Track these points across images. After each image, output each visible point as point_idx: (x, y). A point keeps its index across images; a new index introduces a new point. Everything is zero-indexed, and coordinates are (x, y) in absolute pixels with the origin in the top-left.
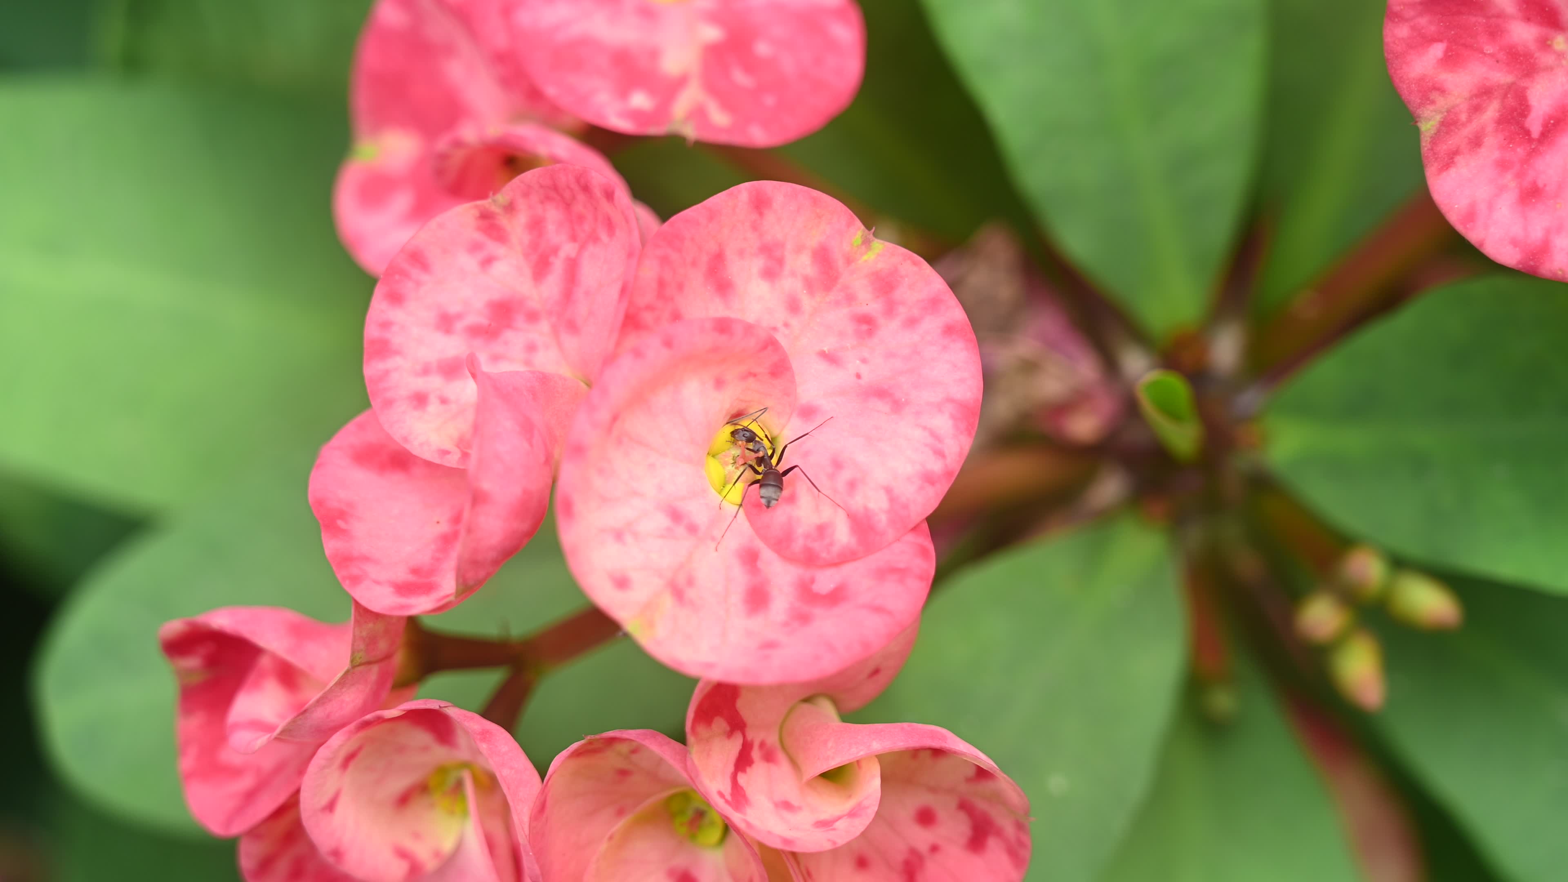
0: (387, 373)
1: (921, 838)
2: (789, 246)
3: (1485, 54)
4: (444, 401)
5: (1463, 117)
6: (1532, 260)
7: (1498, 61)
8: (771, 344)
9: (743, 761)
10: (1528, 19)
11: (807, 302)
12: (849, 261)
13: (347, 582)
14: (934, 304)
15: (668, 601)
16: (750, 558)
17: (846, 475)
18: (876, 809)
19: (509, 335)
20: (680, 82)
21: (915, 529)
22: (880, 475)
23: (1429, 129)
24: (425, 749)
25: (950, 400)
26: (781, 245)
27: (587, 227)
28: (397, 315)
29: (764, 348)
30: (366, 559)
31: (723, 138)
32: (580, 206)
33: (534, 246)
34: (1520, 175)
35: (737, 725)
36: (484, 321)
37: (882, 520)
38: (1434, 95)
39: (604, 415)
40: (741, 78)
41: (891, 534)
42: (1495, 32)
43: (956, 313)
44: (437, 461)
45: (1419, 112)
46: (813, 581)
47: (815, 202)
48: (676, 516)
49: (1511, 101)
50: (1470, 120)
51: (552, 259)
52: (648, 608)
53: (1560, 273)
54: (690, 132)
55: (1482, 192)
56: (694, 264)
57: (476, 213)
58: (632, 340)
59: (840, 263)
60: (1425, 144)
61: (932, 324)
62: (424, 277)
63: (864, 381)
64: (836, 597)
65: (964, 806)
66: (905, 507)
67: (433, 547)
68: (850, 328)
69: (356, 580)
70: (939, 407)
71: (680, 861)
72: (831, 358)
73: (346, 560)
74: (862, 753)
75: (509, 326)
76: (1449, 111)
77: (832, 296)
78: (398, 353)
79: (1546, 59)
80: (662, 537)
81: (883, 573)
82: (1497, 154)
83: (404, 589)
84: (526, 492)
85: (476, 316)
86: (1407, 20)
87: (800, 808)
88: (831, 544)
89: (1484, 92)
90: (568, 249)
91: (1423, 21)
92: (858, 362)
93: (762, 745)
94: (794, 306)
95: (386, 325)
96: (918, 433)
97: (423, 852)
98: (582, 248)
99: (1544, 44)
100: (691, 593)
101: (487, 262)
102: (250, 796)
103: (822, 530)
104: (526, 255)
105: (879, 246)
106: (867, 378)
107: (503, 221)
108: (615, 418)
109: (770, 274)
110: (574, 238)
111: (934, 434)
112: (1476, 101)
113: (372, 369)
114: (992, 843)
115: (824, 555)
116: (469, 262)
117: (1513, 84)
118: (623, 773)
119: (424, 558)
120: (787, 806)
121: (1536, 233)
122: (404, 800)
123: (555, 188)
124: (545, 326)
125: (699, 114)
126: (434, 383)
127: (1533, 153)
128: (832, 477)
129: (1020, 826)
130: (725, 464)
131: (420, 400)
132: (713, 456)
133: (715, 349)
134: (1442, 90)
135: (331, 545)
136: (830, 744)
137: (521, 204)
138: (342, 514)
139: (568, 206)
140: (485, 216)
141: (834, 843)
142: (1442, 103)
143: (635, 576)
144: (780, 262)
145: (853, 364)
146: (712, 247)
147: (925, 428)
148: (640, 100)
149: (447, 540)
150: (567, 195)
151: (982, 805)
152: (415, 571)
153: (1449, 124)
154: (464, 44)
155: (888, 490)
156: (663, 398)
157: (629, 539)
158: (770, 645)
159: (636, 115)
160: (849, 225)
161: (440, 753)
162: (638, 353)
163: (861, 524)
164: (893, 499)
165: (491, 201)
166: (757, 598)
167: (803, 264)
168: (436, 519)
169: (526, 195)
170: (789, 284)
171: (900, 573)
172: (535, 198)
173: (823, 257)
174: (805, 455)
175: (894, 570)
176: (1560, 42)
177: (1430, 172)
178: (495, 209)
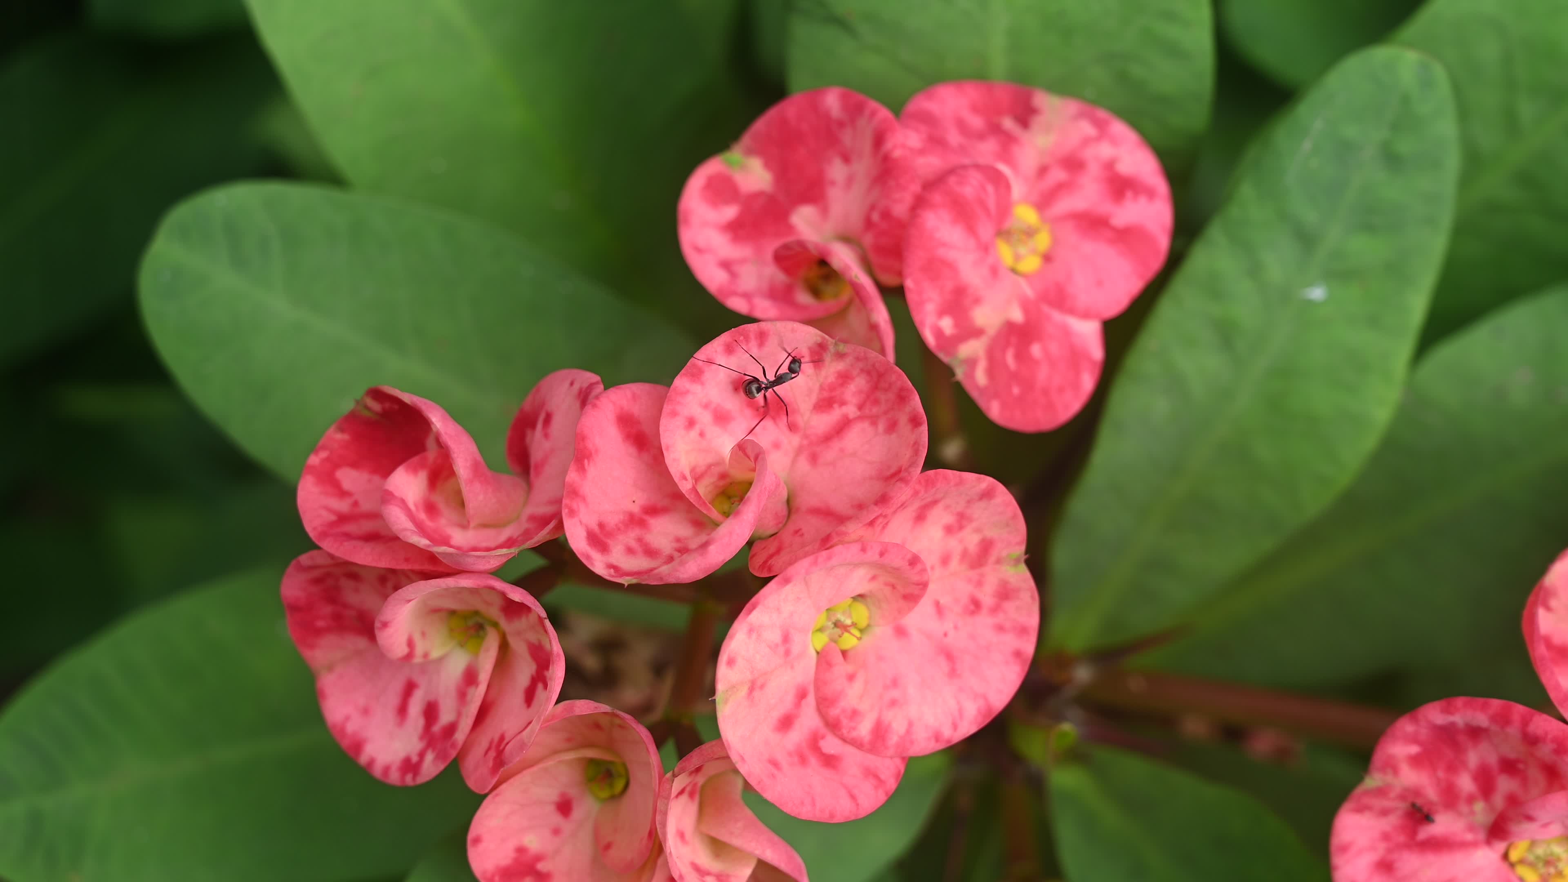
0: (687, 392)
2: (974, 525)
3: (1436, 774)
4: (702, 434)
5: (1392, 795)
7: (1438, 785)
8: (925, 585)
9: (682, 792)
10: (1475, 779)
11: (954, 564)
12: (999, 561)
13: (567, 510)
14: (1023, 631)
15: (744, 691)
16: (802, 695)
17: (895, 694)
20: (978, 333)
21: (903, 759)
22: (913, 711)
23: (1369, 785)
25: (985, 698)
26: (970, 520)
27: (875, 410)
28: (721, 359)
30: (584, 499)
31: (975, 394)
33: (832, 388)
34: (1389, 851)
37: (893, 741)
38: (1389, 771)
40: (1010, 359)
41: (891, 752)
42: (1453, 768)
43: (1029, 647)
44: (676, 480)
45: (1373, 771)
46: (823, 737)
48: (786, 639)
51: (836, 406)
52: (732, 689)
54: (960, 373)
55: (1362, 841)
57: (819, 340)
59: (992, 558)
60: (1359, 789)
61: (1011, 641)
62: (755, 349)
63: (946, 641)
64: (830, 761)
66: (912, 742)
67: (622, 517)
68: (964, 601)
69: (571, 513)
70: (976, 697)
71: (573, 792)
72: (939, 609)
73: (575, 493)
76: (1388, 786)
77: (971, 573)
78: (702, 384)
79: (1464, 808)
80: (770, 647)
81: (870, 773)
82: (1388, 829)
83: (591, 538)
86: (1418, 725)
88: (854, 729)
89: (1413, 793)
90: (851, 410)
91: (1425, 733)
92: (952, 625)
94: (945, 560)
96: (952, 703)
97: (421, 650)
98: (860, 418)
99: (1471, 799)
100: (757, 694)
103: (855, 714)
104: (822, 388)
105: (1022, 569)
106: (949, 640)
107: (828, 357)
109: (949, 530)
110: (860, 407)
111: (960, 711)
112: (1405, 793)
115: (845, 731)
117: (1436, 802)
119: (612, 520)
124: (795, 440)
125: (971, 363)
126: (705, 418)
127: (1408, 846)
128: (886, 688)
130: (829, 619)
131: (691, 423)
132: (828, 612)
134: (1395, 771)
135: (572, 476)
137: (849, 360)
138: (589, 456)
139: (875, 387)
140: (822, 346)
142: (1389, 778)
143: (740, 663)
144: (961, 528)
145: (948, 625)
146: (940, 496)
147: (958, 703)
148: (947, 324)
149: (631, 520)
152: (601, 526)
153: (1381, 792)
155: (910, 724)
157: (754, 636)
158: (776, 765)
159: (939, 333)
160: (1018, 544)
163: (880, 731)
164: (908, 732)
165: (836, 344)
166: (786, 723)
167: (971, 539)
168: (634, 499)
169: (858, 359)
170: (954, 545)
171: (880, 782)
172: (860, 365)
173: (986, 546)
174: (880, 658)
175: (876, 777)
176: (1479, 806)
177: (1347, 806)
178: (832, 349)
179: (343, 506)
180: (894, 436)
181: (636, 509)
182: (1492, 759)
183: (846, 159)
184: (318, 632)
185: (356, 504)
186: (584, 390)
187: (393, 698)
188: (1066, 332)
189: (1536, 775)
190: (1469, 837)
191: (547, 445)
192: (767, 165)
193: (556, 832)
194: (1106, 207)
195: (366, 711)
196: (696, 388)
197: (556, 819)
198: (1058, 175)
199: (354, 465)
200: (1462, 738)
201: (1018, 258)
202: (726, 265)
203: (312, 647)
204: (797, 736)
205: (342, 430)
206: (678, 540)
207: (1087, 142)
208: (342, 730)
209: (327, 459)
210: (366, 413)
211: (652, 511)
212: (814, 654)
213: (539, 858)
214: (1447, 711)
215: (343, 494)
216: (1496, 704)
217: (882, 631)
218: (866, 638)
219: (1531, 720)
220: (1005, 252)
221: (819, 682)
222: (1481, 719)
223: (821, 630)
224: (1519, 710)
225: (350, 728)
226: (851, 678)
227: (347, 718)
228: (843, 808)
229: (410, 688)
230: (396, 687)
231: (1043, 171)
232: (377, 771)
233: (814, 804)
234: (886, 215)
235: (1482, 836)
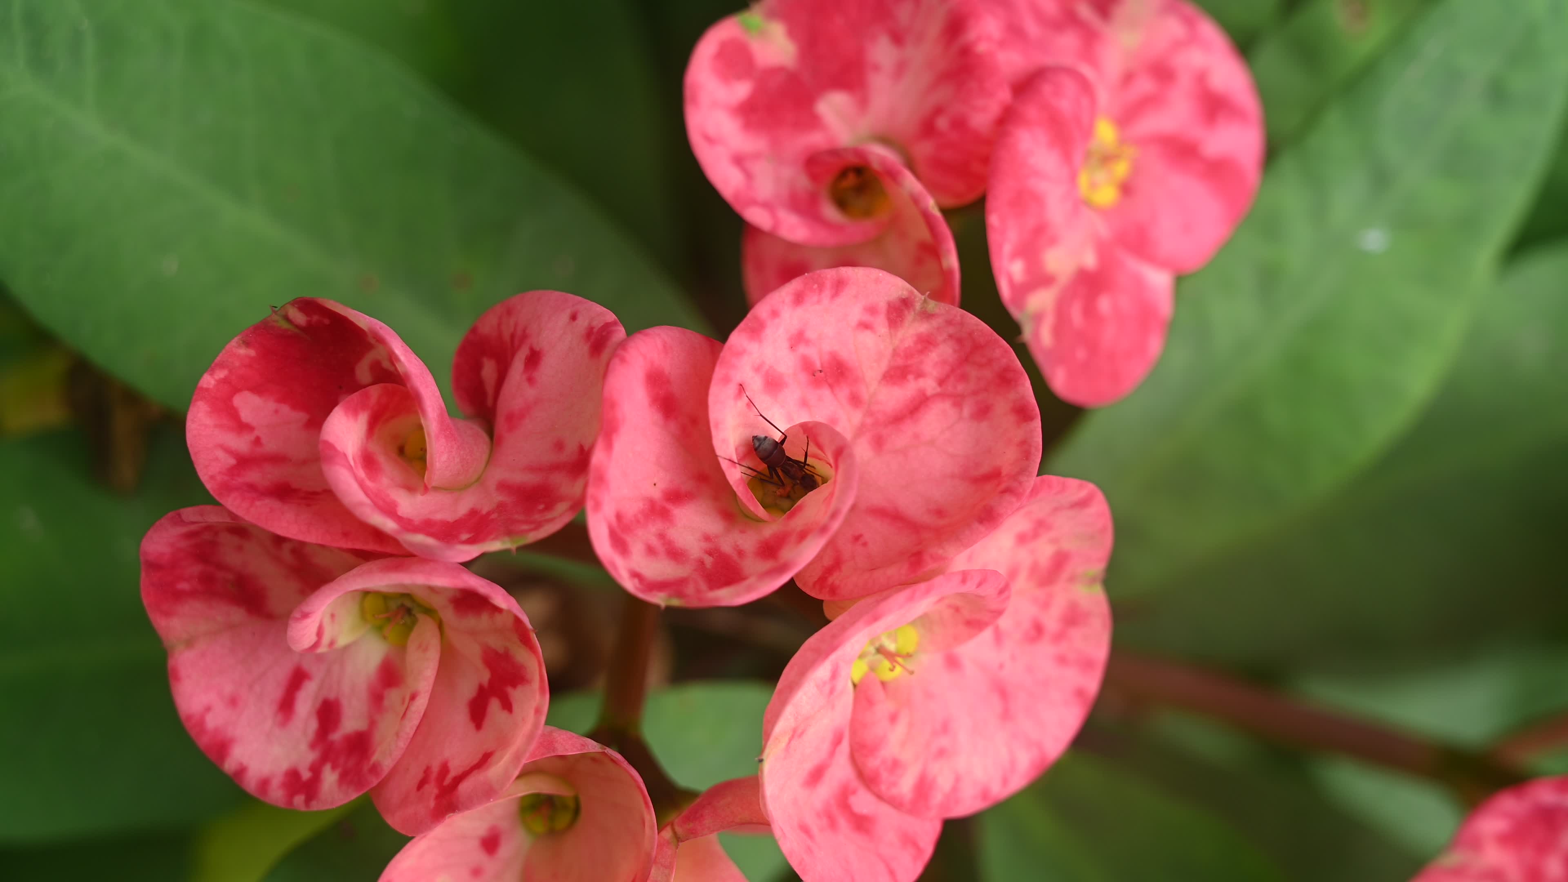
0: (741, 350)
2: (1053, 534)
11: (1023, 579)
12: (1072, 579)
13: (590, 501)
14: (1086, 664)
15: (784, 742)
16: (837, 741)
17: (944, 741)
19: (826, 392)
20: (1048, 281)
21: (935, 820)
22: (962, 763)
26: (1050, 529)
27: (960, 388)
28: (786, 312)
30: (608, 485)
31: (1040, 359)
33: (908, 354)
36: (819, 364)
37: (937, 798)
40: (1077, 314)
41: (932, 812)
43: (1093, 684)
46: (854, 792)
48: (834, 674)
51: (910, 377)
54: (1027, 330)
57: (905, 294)
59: (1065, 575)
61: (1073, 677)
63: (1001, 674)
64: (862, 824)
66: (957, 800)
67: (641, 506)
68: (1026, 625)
69: (595, 503)
71: (504, 825)
72: (998, 635)
73: (601, 479)
75: (831, 387)
77: (1038, 592)
78: (760, 342)
80: (818, 686)
81: (907, 839)
88: (894, 784)
90: (929, 385)
92: (1009, 655)
96: (1004, 753)
98: (941, 396)
100: (795, 744)
101: (865, 326)
103: (896, 765)
104: (895, 353)
105: (1098, 590)
106: (1006, 672)
107: (910, 316)
109: (1022, 539)
110: (941, 382)
111: (1013, 763)
115: (883, 788)
116: (856, 313)
119: (631, 511)
124: (857, 417)
125: (1038, 318)
128: (934, 733)
130: (872, 643)
135: (600, 456)
137: (937, 322)
139: (968, 363)
140: (906, 303)
144: (1036, 537)
145: (1005, 655)
147: (1011, 752)
148: (1020, 269)
152: (618, 517)
155: (958, 780)
159: (1013, 281)
160: (1100, 560)
163: (923, 787)
164: (955, 789)
165: (925, 301)
166: (816, 776)
167: (1044, 550)
168: (655, 480)
169: (949, 323)
170: (1024, 557)
171: (915, 847)
172: (951, 330)
173: (1060, 561)
174: (929, 695)
175: (912, 841)
178: (918, 306)
179: (243, 444)
180: (984, 425)
181: (656, 493)
183: (898, 39)
184: (178, 596)
185: (257, 441)
186: (595, 330)
187: (274, 690)
188: (1139, 284)
191: (530, 393)
192: (792, 33)
193: (476, 872)
194: (1196, 131)
195: (233, 702)
196: (753, 347)
197: (479, 856)
198: (1145, 85)
199: (257, 390)
202: (739, 160)
203: (168, 614)
204: (826, 790)
205: (247, 344)
206: (707, 538)
207: (1178, 45)
208: (201, 723)
209: (225, 381)
210: (284, 325)
211: (675, 497)
212: (850, 686)
215: (242, 427)
217: (931, 660)
220: (1085, 180)
221: (857, 724)
223: (862, 656)
225: (212, 722)
226: (893, 718)
227: (208, 709)
229: (298, 678)
230: (280, 674)
231: (1128, 78)
232: (251, 783)
234: (960, 124)
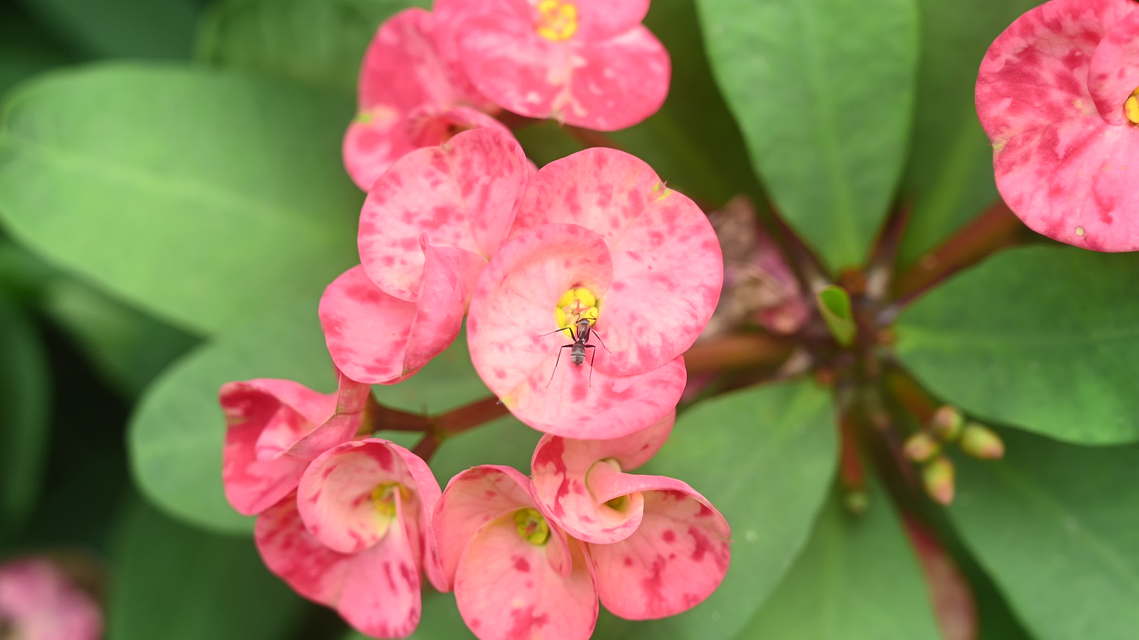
0: (371, 243)
1: (665, 549)
2: (615, 188)
3: (1035, 107)
4: (403, 263)
5: (1019, 143)
6: (1053, 230)
7: (1042, 112)
8: (600, 243)
9: (563, 490)
10: (1061, 88)
11: (623, 222)
12: (650, 199)
13: (339, 362)
14: (698, 229)
15: (527, 388)
18: (639, 523)
19: (445, 227)
20: (558, 89)
21: (676, 359)
22: (658, 326)
23: (999, 148)
24: (373, 471)
25: (703, 286)
26: (611, 187)
27: (497, 167)
28: (380, 210)
29: (596, 245)
30: (351, 351)
31: (581, 124)
32: (494, 154)
33: (464, 176)
34: (1050, 180)
35: (561, 468)
36: (431, 218)
37: (657, 352)
38: (1003, 129)
39: (499, 274)
40: (594, 89)
41: (661, 361)
42: (1041, 95)
43: (711, 235)
44: (397, 296)
45: (993, 138)
46: (613, 385)
47: (633, 162)
49: (1048, 136)
50: (1023, 145)
51: (475, 185)
52: (515, 391)
53: (1069, 239)
54: (562, 118)
55: (1027, 188)
56: (559, 192)
57: (432, 153)
58: (519, 233)
59: (645, 200)
60: (996, 157)
61: (696, 241)
62: (398, 189)
63: (653, 271)
64: (626, 395)
65: (692, 532)
66: (672, 345)
67: (390, 348)
68: (647, 239)
69: (344, 362)
70: (696, 289)
71: (520, 552)
72: (634, 256)
73: (339, 350)
74: (634, 489)
75: (445, 222)
76: (1011, 139)
77: (638, 219)
78: (379, 232)
79: (1070, 112)
80: (526, 350)
81: (654, 383)
82: (1037, 167)
83: (371, 370)
84: (448, 316)
85: (427, 215)
86: (990, 83)
87: (594, 521)
88: (626, 364)
89: (1032, 129)
90: (485, 179)
91: (999, 84)
92: (650, 260)
93: (575, 483)
94: (615, 223)
95: (373, 215)
96: (683, 304)
97: (366, 535)
98: (493, 179)
99: (1070, 103)
100: (541, 385)
101: (435, 184)
102: (265, 494)
103: (621, 355)
104: (459, 182)
105: (669, 192)
106: (656, 268)
107: (447, 160)
108: (505, 277)
109: (603, 203)
110: (488, 173)
111: (691, 304)
112: (1028, 134)
113: (362, 240)
114: (708, 556)
115: (621, 370)
116: (425, 183)
117: (1050, 125)
118: (491, 494)
119: (384, 354)
120: (587, 519)
121: (1057, 214)
122: (357, 503)
123: (480, 142)
124: (466, 224)
125: (567, 108)
126: (399, 252)
127: (1059, 168)
128: (629, 324)
129: (724, 545)
130: (567, 313)
131: (389, 261)
132: (560, 308)
133: (567, 243)
134: (1007, 126)
135: (330, 341)
136: (615, 484)
137: (459, 150)
138: (338, 324)
139: (486, 153)
140: (437, 156)
141: (613, 540)
142: (1007, 133)
143: (509, 371)
144: (609, 197)
145: (648, 260)
146: (570, 183)
147: (687, 301)
148: (533, 97)
149: (398, 345)
150: (487, 146)
151: (703, 532)
152: (378, 361)
153: (1010, 147)
154: (430, 58)
155: (662, 335)
156: (533, 269)
157: (507, 349)
158: (586, 419)
159: (531, 106)
160: (652, 178)
161: (382, 475)
162: (522, 240)
163: (645, 354)
164: (664, 340)
165: (441, 147)
166: (579, 392)
167: (622, 199)
168: (392, 333)
169: (462, 145)
170: (613, 210)
171: (665, 383)
172: (467, 148)
173: (635, 196)
174: (615, 311)
175: (662, 381)
176: (1079, 103)
177: (997, 174)
178: (443, 152)
179: (263, 486)
180: (515, 172)
181: (397, 338)
182: (1060, 66)
184: (317, 579)
185: (270, 479)
187: (383, 583)
189: (1087, 49)
190: (1091, 128)
192: (386, 105)
193: (529, 585)
195: (377, 605)
196: (376, 237)
197: (524, 577)
199: (251, 458)
200: (1028, 69)
201: (559, 31)
203: (320, 591)
204: (594, 395)
208: (372, 628)
209: (235, 467)
210: (237, 421)
213: (531, 609)
214: (995, 57)
215: (259, 480)
216: (1016, 24)
217: (607, 296)
218: (601, 307)
219: (1042, 12)
220: (548, 34)
222: (1019, 43)
224: (1030, 14)
225: (375, 622)
227: (370, 618)
228: (647, 412)
229: (387, 568)
230: (380, 574)
232: (401, 633)
233: (621, 422)
235: (1099, 121)
